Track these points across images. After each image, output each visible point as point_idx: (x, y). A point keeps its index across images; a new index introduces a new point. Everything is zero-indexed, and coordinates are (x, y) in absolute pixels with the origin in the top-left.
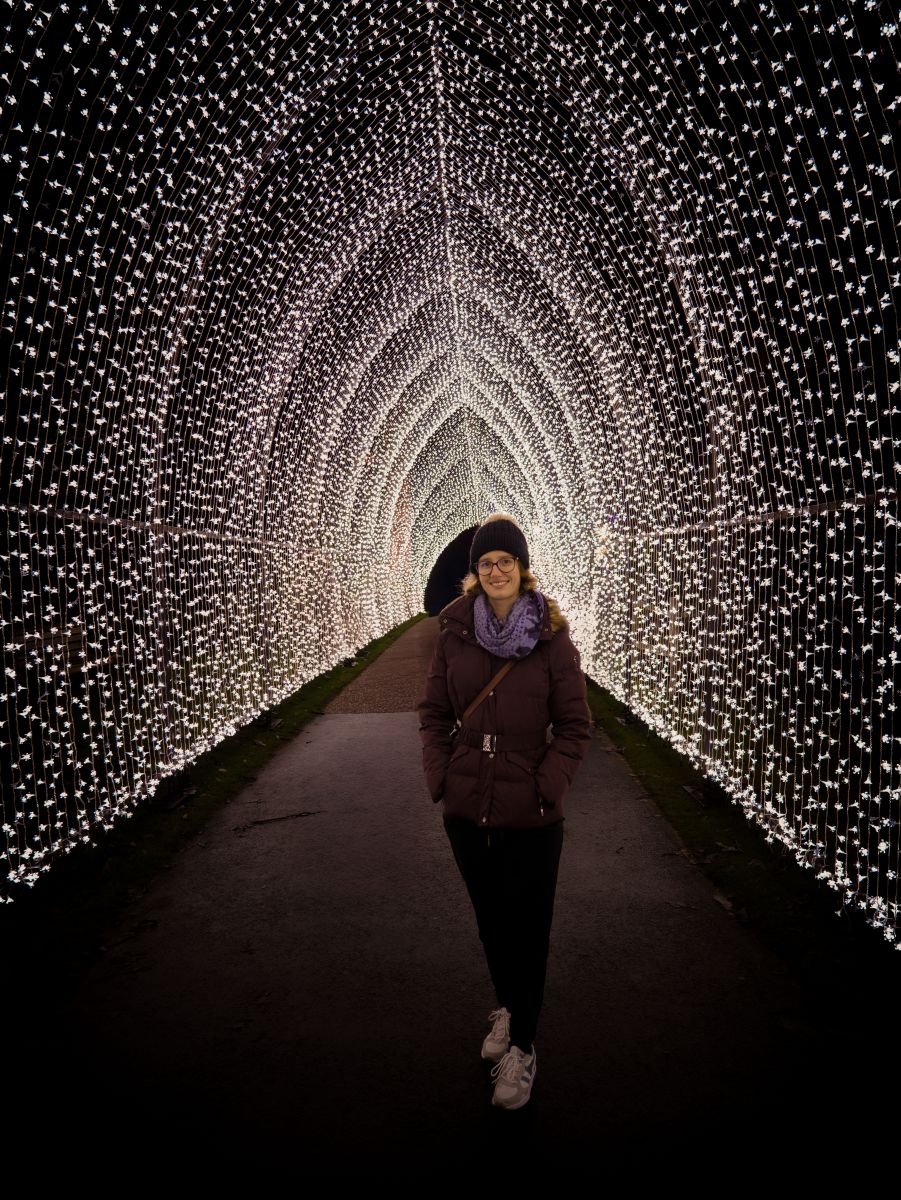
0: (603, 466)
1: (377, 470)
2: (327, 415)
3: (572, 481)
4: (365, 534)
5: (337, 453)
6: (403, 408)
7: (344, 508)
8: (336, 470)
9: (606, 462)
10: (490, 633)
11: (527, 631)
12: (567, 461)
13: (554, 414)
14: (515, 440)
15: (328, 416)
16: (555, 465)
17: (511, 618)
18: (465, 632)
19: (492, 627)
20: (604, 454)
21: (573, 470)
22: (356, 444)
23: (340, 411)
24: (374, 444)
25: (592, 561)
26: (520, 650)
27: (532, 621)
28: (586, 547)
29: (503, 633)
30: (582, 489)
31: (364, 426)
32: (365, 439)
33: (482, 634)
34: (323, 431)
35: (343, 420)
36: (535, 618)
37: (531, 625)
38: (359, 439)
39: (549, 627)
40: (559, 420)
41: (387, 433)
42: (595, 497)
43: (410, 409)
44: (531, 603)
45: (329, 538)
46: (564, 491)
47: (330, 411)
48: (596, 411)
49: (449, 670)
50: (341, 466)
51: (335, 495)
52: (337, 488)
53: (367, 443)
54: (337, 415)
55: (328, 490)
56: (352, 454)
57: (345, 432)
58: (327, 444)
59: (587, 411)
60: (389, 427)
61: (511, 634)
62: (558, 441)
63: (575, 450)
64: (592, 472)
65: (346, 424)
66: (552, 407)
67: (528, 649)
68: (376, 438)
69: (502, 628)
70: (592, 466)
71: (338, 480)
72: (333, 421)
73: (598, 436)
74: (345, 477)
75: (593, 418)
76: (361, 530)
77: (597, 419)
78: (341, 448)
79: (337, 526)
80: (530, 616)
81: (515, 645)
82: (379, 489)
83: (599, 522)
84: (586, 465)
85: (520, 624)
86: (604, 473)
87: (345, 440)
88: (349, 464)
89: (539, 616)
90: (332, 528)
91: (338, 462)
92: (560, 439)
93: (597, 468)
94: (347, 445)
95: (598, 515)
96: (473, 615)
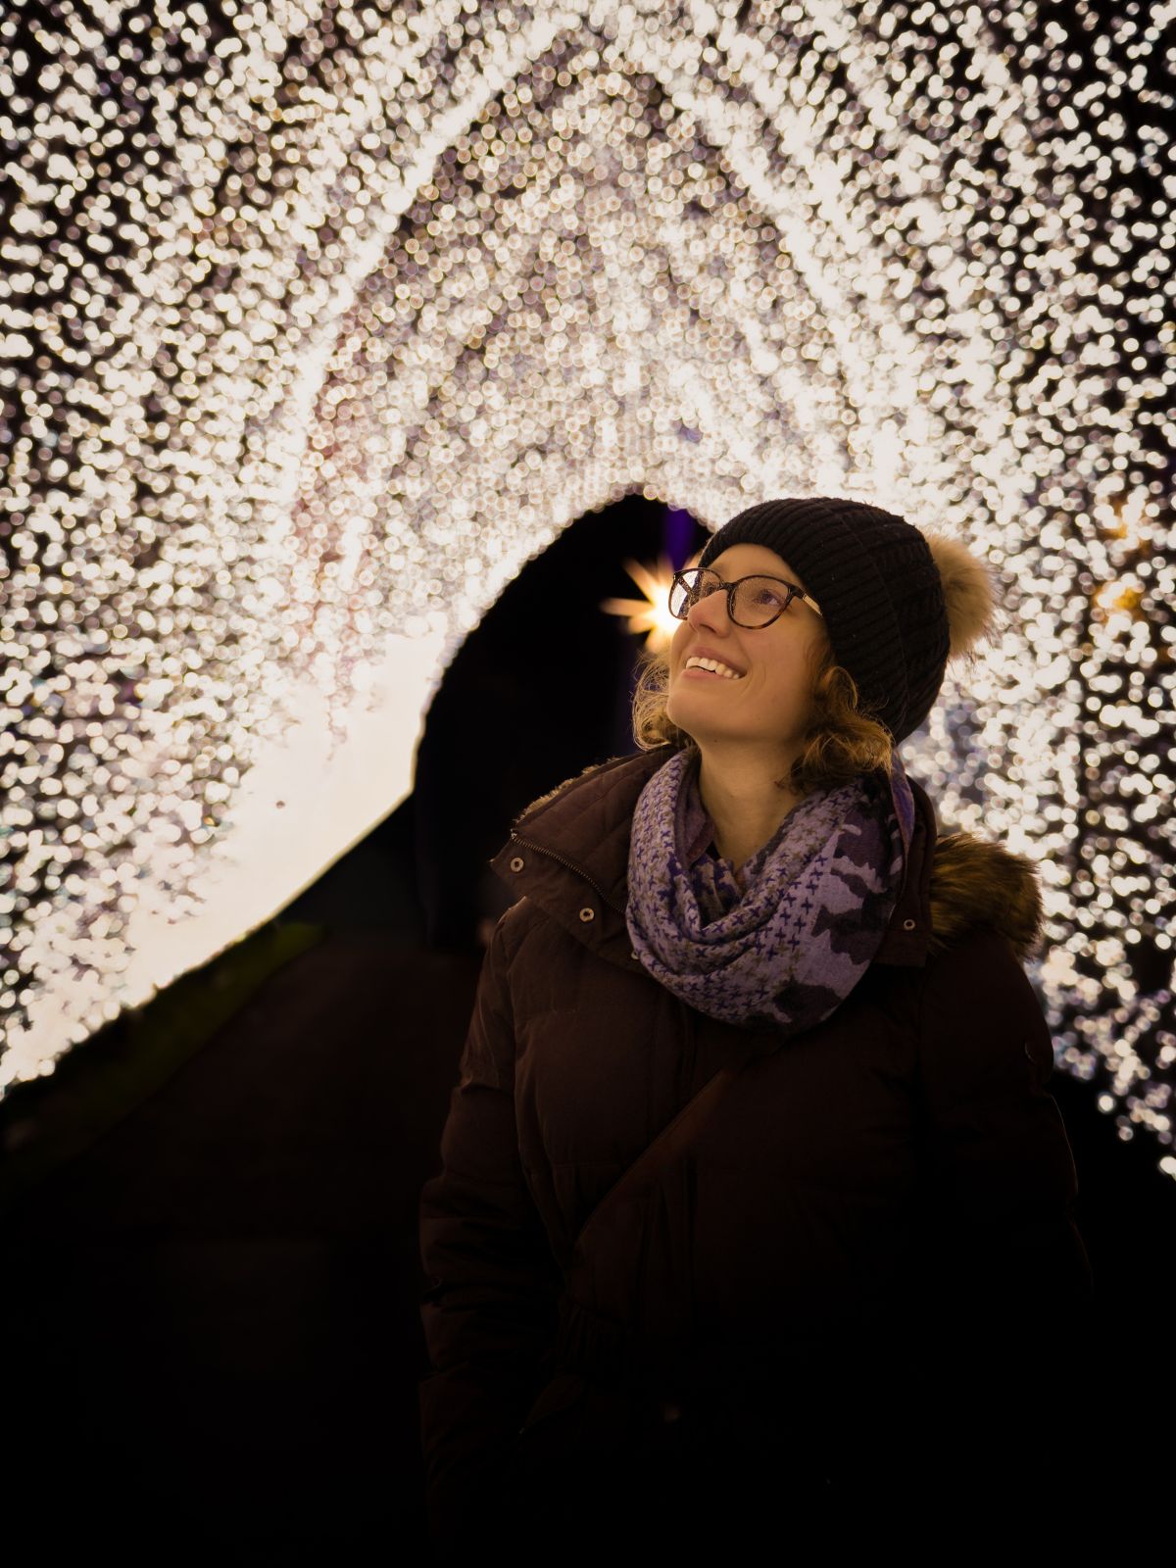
0: (1128, 262)
1: (236, 272)
2: (40, 58)
3: (1008, 321)
4: (185, 524)
5: (78, 204)
6: (341, 32)
7: (103, 421)
8: (74, 273)
9: (1141, 247)
10: (675, 914)
11: (825, 920)
12: (990, 241)
13: (932, 56)
14: (779, 160)
15: (49, 58)
16: (937, 256)
17: (772, 867)
18: (588, 914)
19: (686, 895)
20: (1130, 218)
21: (1010, 278)
22: (157, 172)
23: (93, 40)
24: (228, 172)
25: (1084, 638)
26: (791, 994)
27: (855, 884)
28: (1064, 584)
29: (727, 922)
30: (1043, 355)
31: (184, 100)
32: (187, 152)
33: (647, 919)
34: (26, 120)
35: (103, 75)
36: (867, 873)
37: (843, 900)
38: (167, 153)
39: (923, 917)
40: (957, 80)
41: (278, 127)
42: (1097, 386)
43: (369, 34)
44: (859, 813)
45: (43, 540)
46: (975, 361)
47: (48, 41)
48: (1102, 46)
49: (521, 1065)
50: (91, 256)
51: (74, 371)
52: (80, 345)
53: (199, 164)
54: (84, 57)
55: (41, 349)
56: (137, 211)
57: (109, 125)
58: (39, 171)
59: (1066, 49)
60: (285, 104)
61: (760, 922)
62: (948, 165)
63: (1017, 196)
64: (1086, 284)
65: (116, 94)
66: (925, 29)
67: (824, 994)
68: (234, 148)
69: (730, 902)
70: (1084, 263)
71: (82, 314)
72: (67, 80)
73: (1106, 145)
74: (112, 302)
75: (1089, 74)
76: (172, 507)
77: (1106, 78)
78: (93, 188)
79: (74, 493)
80: (846, 865)
81: (775, 973)
82: (245, 348)
83: (1115, 484)
84: (1062, 259)
85: (800, 893)
86: (1135, 290)
87: (110, 155)
88: (124, 248)
89: (883, 871)
90: (57, 499)
91: (81, 244)
92: (956, 155)
93: (1105, 274)
94: (117, 175)
95: (1109, 455)
96: (625, 843)
